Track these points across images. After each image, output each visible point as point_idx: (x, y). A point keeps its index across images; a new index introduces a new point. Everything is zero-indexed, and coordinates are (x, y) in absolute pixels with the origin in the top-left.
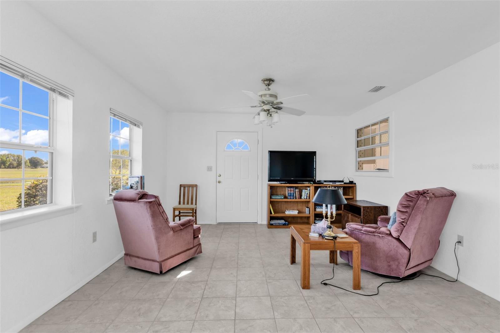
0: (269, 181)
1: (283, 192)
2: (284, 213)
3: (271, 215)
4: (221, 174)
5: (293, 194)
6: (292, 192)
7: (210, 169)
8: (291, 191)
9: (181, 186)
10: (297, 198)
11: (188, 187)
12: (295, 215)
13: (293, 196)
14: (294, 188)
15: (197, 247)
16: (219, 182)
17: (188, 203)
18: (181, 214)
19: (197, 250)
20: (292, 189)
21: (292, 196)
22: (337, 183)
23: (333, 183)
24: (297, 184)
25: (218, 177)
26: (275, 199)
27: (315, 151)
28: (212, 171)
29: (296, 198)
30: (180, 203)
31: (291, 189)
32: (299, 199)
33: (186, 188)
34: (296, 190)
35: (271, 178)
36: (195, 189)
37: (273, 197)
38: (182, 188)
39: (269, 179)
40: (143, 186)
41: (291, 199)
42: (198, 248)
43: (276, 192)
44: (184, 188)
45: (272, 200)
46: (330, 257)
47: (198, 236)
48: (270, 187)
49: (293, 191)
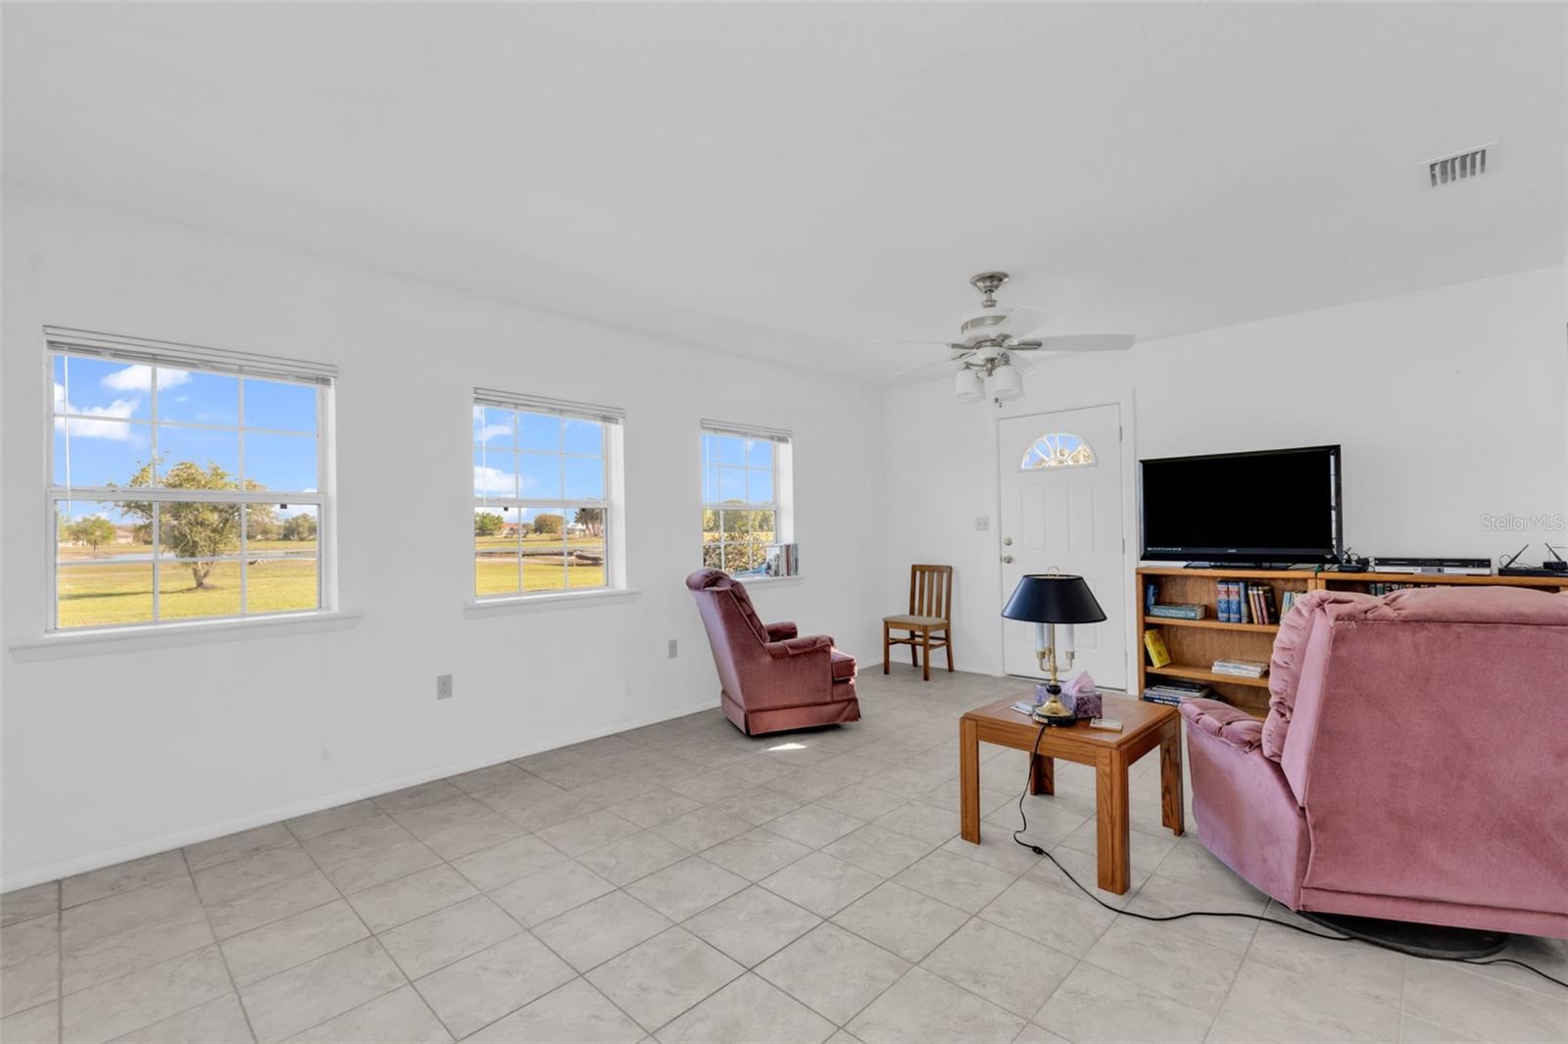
0: (1144, 558)
1: (1209, 596)
2: (1209, 667)
3: (1150, 669)
4: (1013, 538)
5: (1239, 603)
6: (1234, 598)
7: (982, 524)
8: (1228, 593)
9: (915, 568)
10: (1255, 620)
11: (929, 571)
12: (1252, 679)
13: (1239, 612)
14: (1242, 585)
15: (845, 704)
16: (1009, 560)
17: (929, 614)
18: (917, 639)
19: (844, 709)
20: (1233, 588)
21: (1235, 613)
22: (1448, 571)
23: (1423, 570)
24: (1271, 568)
25: (1004, 547)
26: (1165, 617)
27: (1337, 444)
28: (987, 529)
29: (1251, 621)
30: (912, 612)
31: (1230, 587)
32: (1264, 623)
33: (927, 574)
34: (1250, 592)
35: (1150, 549)
36: (945, 575)
37: (1156, 611)
38: (918, 574)
39: (1143, 552)
40: (793, 564)
41: (1228, 620)
42: (847, 707)
43: (1184, 594)
44: (923, 573)
45: (1151, 620)
46: (1163, 806)
47: (849, 680)
48: (1140, 576)
49: (1238, 593)
